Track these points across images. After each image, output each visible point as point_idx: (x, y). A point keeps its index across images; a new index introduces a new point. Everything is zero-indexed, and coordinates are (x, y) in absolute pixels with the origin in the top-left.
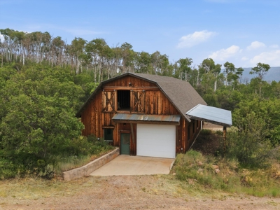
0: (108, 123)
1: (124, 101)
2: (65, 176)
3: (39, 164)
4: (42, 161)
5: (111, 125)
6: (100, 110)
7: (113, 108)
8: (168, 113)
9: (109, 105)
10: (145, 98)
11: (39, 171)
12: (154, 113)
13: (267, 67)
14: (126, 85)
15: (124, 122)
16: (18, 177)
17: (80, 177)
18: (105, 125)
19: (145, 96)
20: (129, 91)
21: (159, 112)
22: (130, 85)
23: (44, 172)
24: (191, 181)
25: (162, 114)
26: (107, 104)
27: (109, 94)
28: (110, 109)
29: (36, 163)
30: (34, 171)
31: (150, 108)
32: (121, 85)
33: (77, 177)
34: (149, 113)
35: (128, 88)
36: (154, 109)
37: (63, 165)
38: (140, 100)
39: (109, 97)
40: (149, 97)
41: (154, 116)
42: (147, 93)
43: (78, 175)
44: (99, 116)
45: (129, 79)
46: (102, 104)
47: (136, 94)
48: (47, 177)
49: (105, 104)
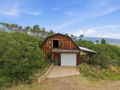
0: (49, 53)
1: (56, 44)
2: (38, 81)
3: (25, 76)
4: (26, 74)
5: (50, 54)
6: (46, 48)
7: (52, 47)
8: (74, 49)
9: (50, 46)
10: (64, 43)
11: (25, 80)
12: (68, 49)
13: (83, 36)
14: (57, 38)
15: (56, 53)
16: (14, 86)
17: (44, 79)
18: (48, 54)
19: (65, 42)
20: (58, 41)
21: (70, 48)
22: (59, 38)
23: (27, 80)
24: (90, 77)
25: (71, 49)
26: (49, 46)
27: (50, 42)
28: (50, 47)
29: (23, 76)
30: (23, 80)
31: (66, 47)
32: (55, 38)
33: (43, 80)
34: (66, 49)
35: (58, 39)
36: (68, 47)
37: (36, 75)
38: (63, 44)
39: (50, 43)
40: (66, 43)
41: (68, 50)
42: (66, 41)
43: (43, 78)
44: (45, 51)
45: (58, 36)
46: (47, 46)
47: (61, 42)
48: (30, 83)
49: (48, 46)
